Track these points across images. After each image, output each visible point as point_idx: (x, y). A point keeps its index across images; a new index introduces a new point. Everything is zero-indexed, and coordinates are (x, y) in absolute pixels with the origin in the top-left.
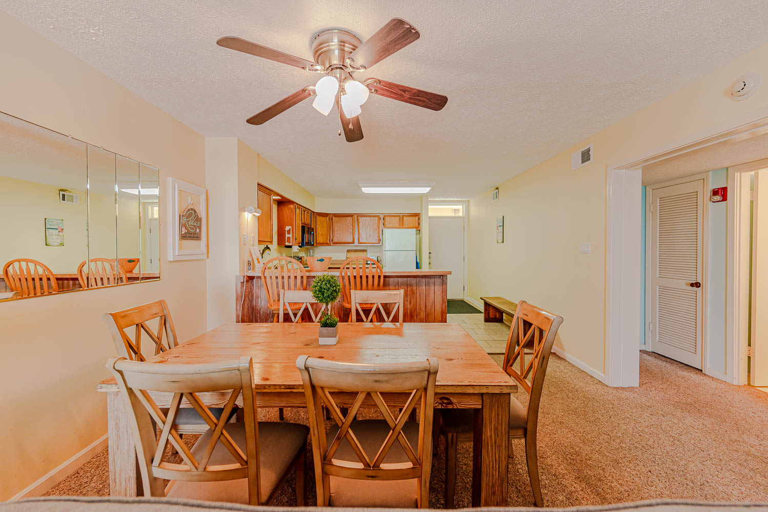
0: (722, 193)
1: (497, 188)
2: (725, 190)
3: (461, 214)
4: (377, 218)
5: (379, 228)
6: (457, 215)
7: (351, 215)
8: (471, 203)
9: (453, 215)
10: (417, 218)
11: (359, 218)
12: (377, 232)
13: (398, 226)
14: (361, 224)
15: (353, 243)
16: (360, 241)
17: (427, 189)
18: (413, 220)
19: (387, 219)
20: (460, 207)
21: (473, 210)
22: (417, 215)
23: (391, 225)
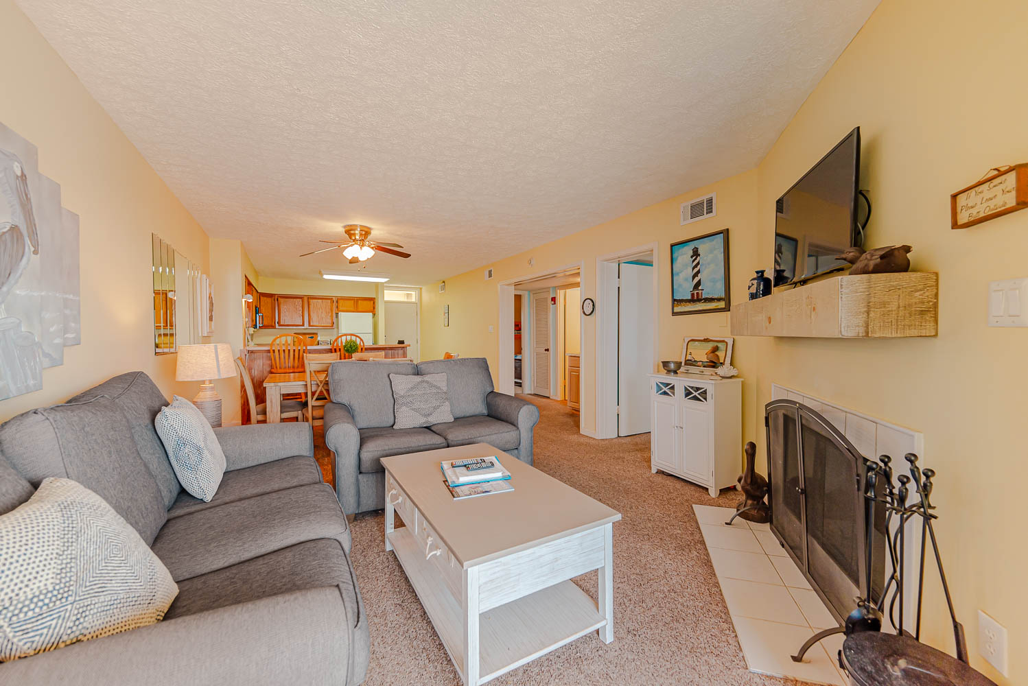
0: (554, 299)
1: (444, 282)
2: (555, 298)
3: (414, 300)
4: (329, 301)
5: (332, 311)
6: (409, 300)
7: (301, 297)
8: (423, 290)
9: (406, 300)
10: (372, 302)
11: (311, 301)
12: (330, 314)
13: (352, 309)
14: (311, 306)
15: (303, 325)
16: (311, 324)
17: (386, 280)
18: (367, 304)
19: (341, 302)
20: (413, 293)
21: (426, 297)
22: (372, 300)
23: (345, 309)
